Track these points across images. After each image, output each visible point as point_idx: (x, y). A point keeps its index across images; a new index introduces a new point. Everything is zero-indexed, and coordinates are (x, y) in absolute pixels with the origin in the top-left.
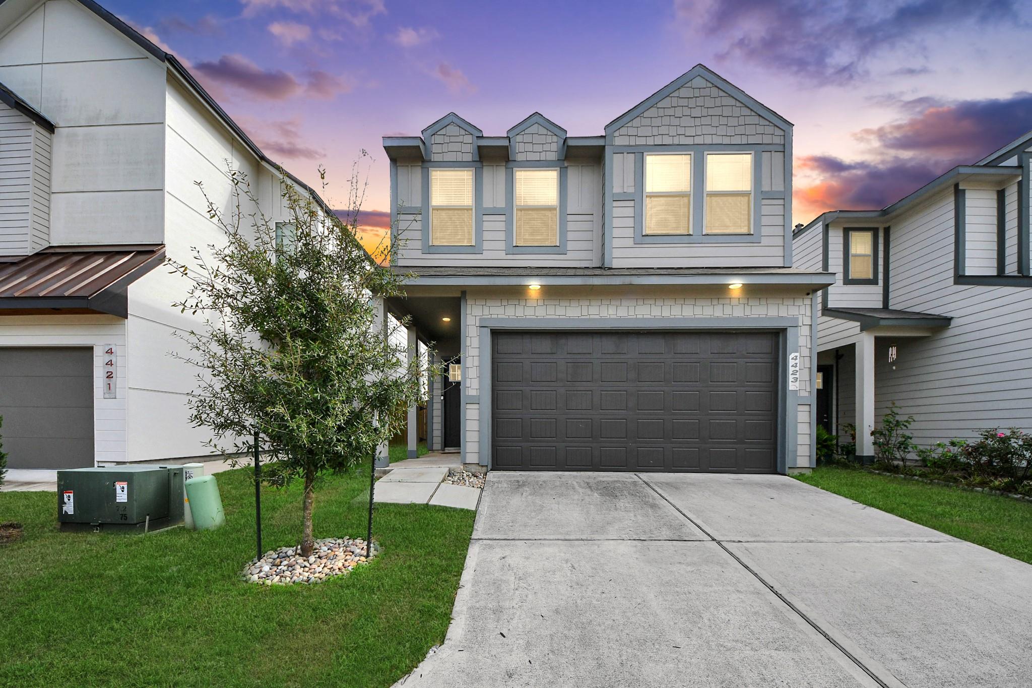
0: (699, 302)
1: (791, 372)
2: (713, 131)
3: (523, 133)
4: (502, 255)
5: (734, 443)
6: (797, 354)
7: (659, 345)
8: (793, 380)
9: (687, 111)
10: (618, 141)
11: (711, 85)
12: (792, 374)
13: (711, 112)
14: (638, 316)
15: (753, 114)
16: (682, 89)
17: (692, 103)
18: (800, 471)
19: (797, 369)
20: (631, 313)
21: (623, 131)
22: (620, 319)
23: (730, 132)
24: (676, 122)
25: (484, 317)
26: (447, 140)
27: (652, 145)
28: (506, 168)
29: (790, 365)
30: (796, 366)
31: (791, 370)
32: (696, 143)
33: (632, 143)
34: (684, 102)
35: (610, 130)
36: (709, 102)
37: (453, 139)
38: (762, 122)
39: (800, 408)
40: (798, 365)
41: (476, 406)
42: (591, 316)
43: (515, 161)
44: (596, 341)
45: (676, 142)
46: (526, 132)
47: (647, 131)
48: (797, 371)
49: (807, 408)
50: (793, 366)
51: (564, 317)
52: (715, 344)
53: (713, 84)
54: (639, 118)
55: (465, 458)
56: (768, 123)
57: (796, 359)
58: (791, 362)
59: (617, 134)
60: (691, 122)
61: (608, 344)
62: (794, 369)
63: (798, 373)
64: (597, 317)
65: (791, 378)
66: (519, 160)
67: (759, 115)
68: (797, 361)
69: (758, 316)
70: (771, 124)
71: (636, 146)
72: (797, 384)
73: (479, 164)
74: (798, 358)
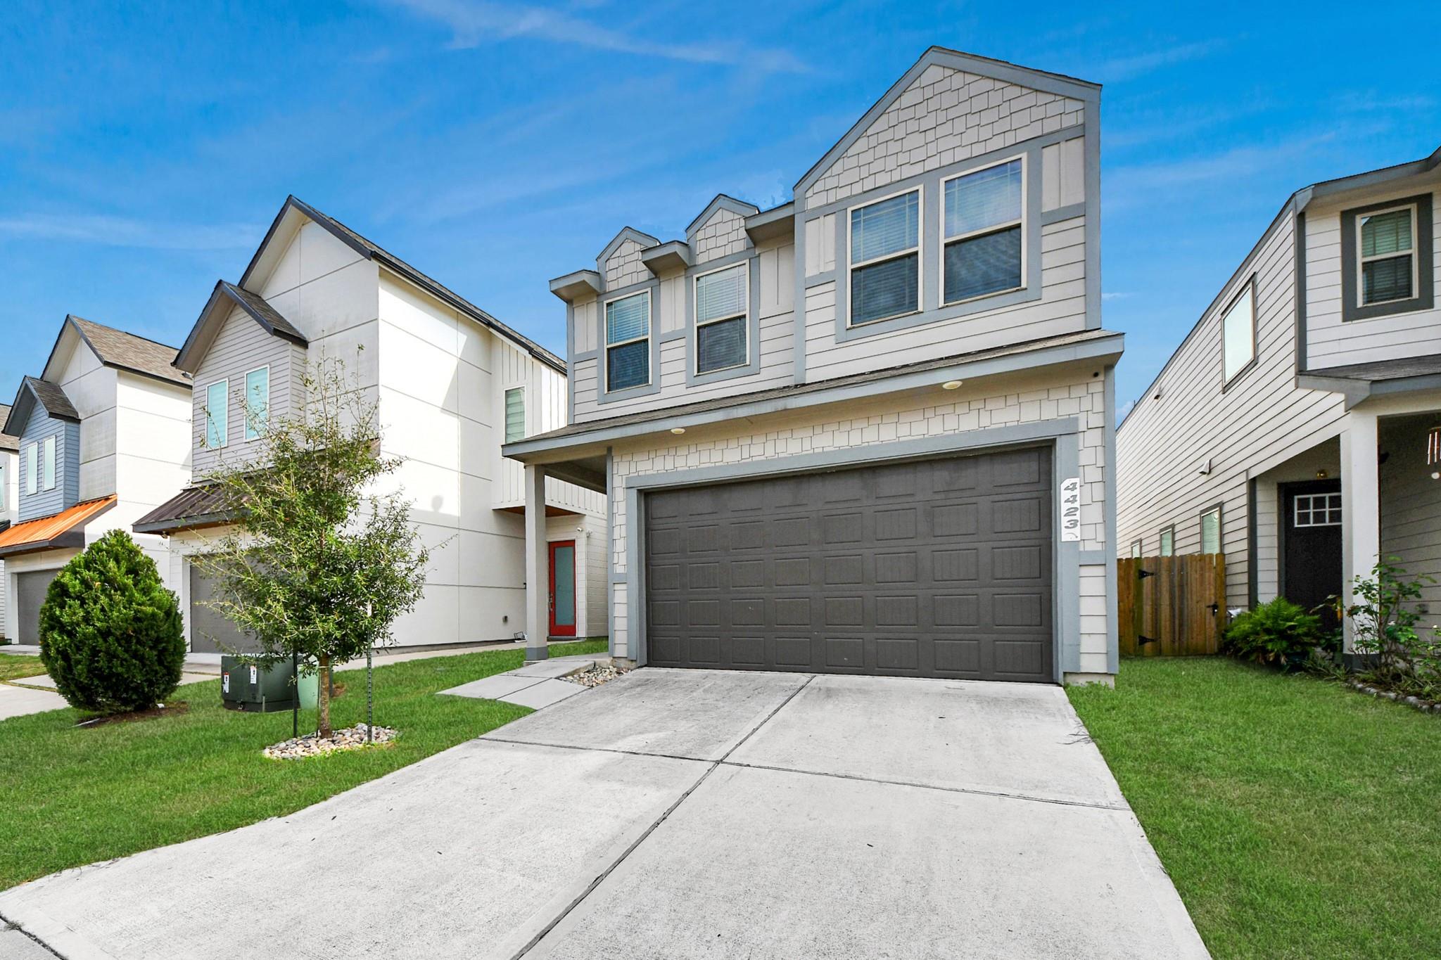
0: (904, 418)
1: (1064, 511)
2: (956, 141)
3: (705, 227)
4: (682, 390)
5: (974, 632)
6: (1077, 480)
7: (850, 488)
8: (1068, 524)
9: (913, 126)
10: (813, 203)
11: (951, 72)
12: (1065, 515)
13: (952, 114)
14: (816, 451)
15: (1025, 91)
16: (906, 95)
17: (921, 111)
18: (1090, 679)
19: (1077, 505)
20: (807, 446)
21: (819, 186)
22: (792, 457)
23: (986, 133)
24: (895, 148)
25: (631, 475)
26: (621, 261)
27: (861, 194)
28: (686, 278)
29: (1063, 500)
30: (1075, 501)
31: (1064, 507)
32: (926, 169)
33: (832, 200)
34: (909, 113)
35: (800, 190)
36: (949, 99)
37: (627, 259)
38: (1043, 98)
39: (1085, 571)
40: (1078, 498)
41: (624, 587)
42: (754, 459)
43: (695, 266)
44: (769, 491)
45: (896, 177)
46: (708, 224)
47: (853, 176)
48: (1076, 509)
49: (1099, 571)
50: (1067, 501)
51: (721, 464)
52: (941, 476)
53: (954, 69)
54: (841, 161)
55: (613, 650)
56: (1052, 98)
57: (1074, 488)
58: (1064, 495)
59: (809, 193)
60: (918, 139)
61: (782, 494)
62: (1070, 505)
63: (1078, 513)
64: (763, 458)
65: (1064, 521)
66: (700, 262)
67: (1037, 91)
68: (1077, 492)
69: (1003, 425)
70: (1058, 98)
71: (837, 201)
72: (1077, 530)
73: (656, 281)
74: (1078, 486)
